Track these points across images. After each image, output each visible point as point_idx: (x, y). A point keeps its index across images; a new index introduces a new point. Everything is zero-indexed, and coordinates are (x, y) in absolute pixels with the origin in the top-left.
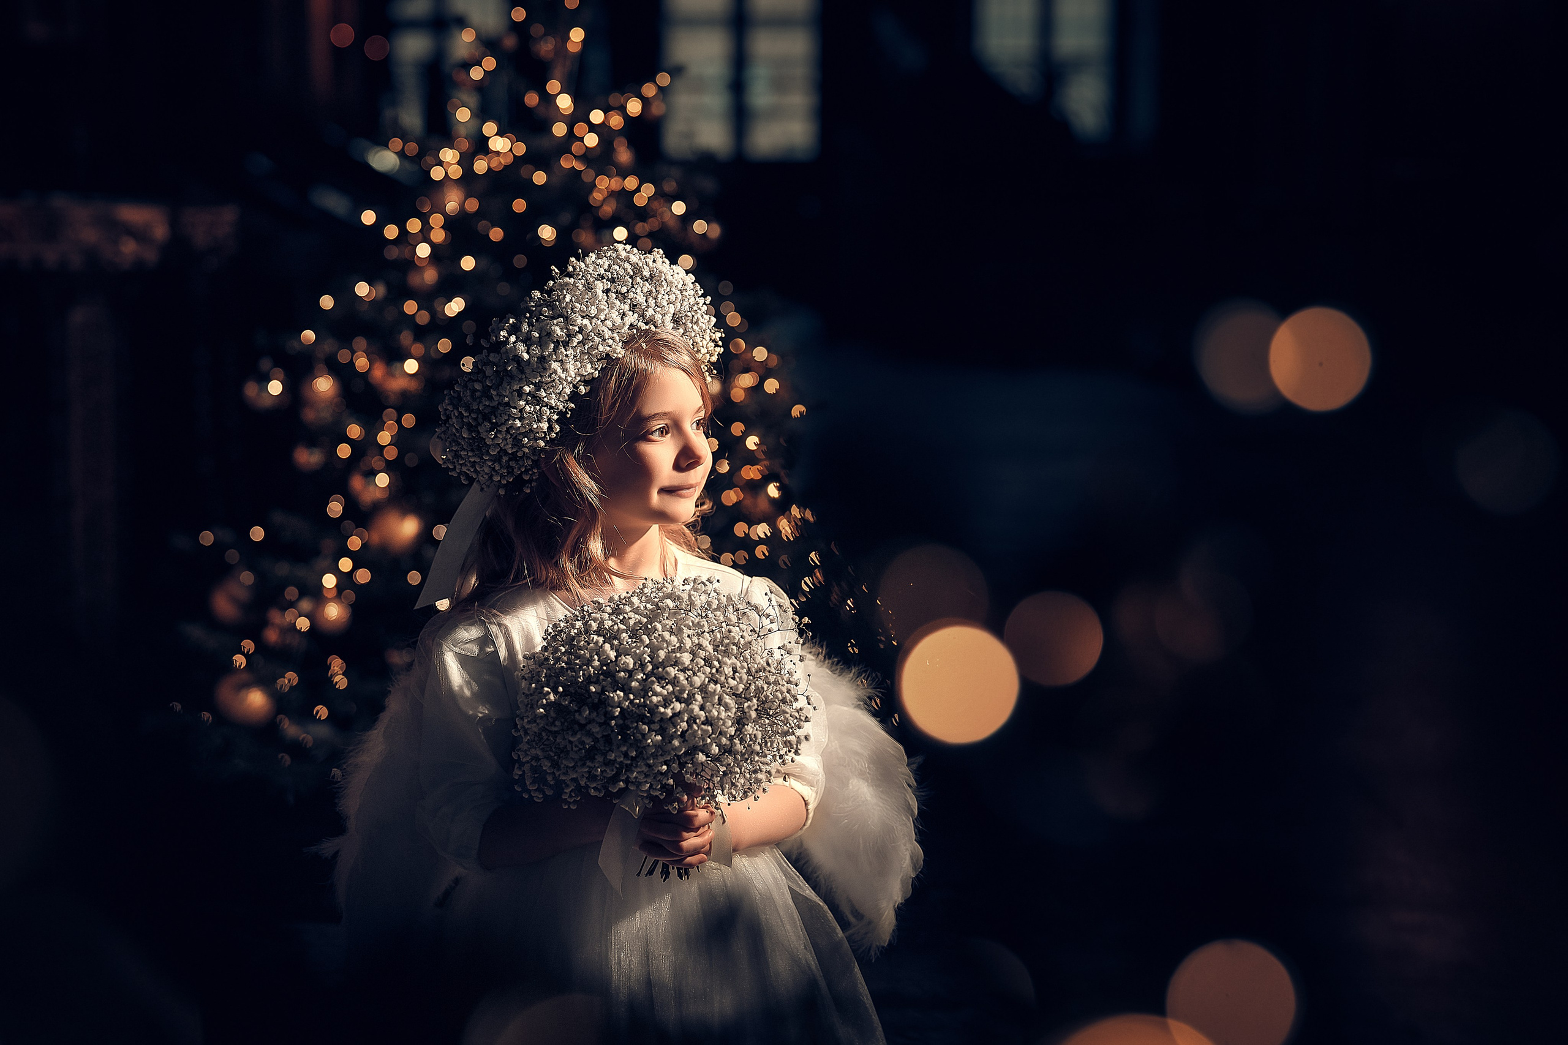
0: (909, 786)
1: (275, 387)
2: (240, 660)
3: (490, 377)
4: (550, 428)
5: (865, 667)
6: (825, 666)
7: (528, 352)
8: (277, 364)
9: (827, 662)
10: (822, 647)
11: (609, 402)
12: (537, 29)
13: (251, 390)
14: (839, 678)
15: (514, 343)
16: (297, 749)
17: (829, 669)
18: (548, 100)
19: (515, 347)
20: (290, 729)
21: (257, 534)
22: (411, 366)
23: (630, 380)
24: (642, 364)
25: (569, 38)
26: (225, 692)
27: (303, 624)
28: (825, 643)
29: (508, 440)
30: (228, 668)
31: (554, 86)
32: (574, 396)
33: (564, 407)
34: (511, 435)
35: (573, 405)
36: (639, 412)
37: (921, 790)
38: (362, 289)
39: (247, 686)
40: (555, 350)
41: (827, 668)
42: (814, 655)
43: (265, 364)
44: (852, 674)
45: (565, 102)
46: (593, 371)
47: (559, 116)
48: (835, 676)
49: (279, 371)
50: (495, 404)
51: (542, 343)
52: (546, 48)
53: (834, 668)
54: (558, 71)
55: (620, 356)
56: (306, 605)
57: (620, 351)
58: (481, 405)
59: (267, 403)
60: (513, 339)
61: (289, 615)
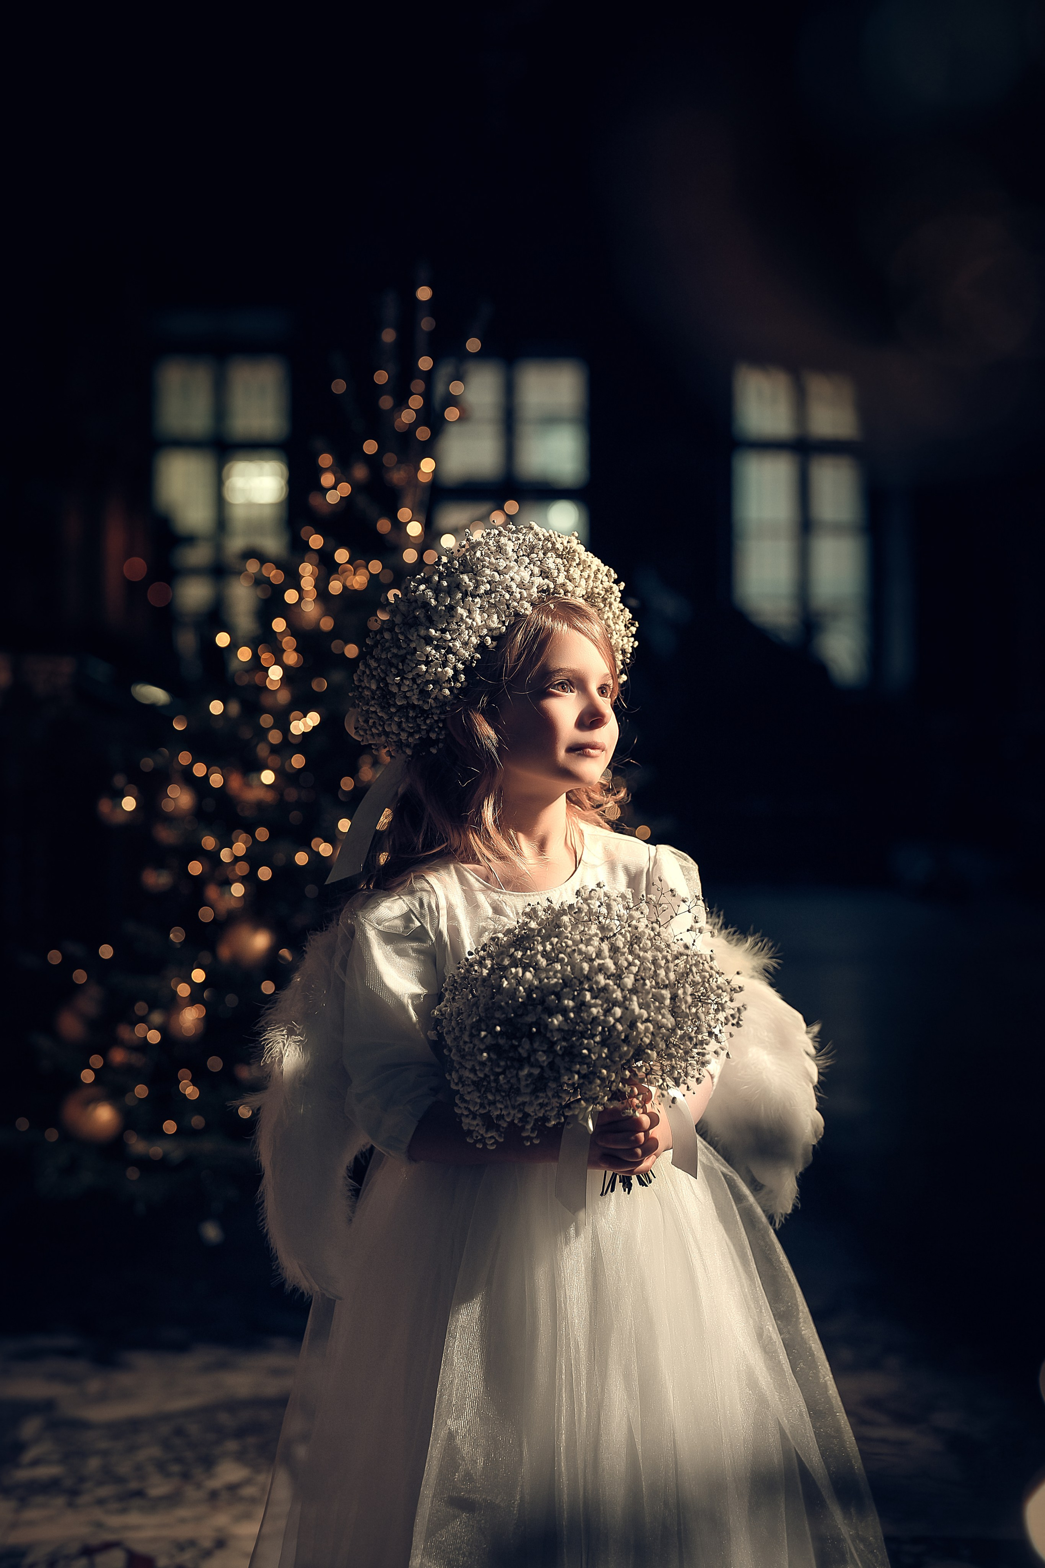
0: (808, 1054)
1: (129, 804)
2: (87, 1076)
3: (398, 625)
4: (455, 677)
5: (761, 937)
6: (721, 936)
7: (436, 600)
8: (130, 781)
9: (723, 931)
10: (719, 917)
11: (515, 652)
12: (389, 459)
13: (105, 806)
14: (735, 948)
15: (423, 591)
16: (146, 1164)
17: (725, 939)
18: (400, 527)
19: (424, 593)
20: (138, 1145)
21: (106, 952)
22: (268, 777)
23: (536, 635)
24: (549, 622)
25: (420, 468)
26: (72, 1111)
27: (154, 1037)
28: (722, 913)
29: (415, 691)
30: (77, 1083)
31: (404, 513)
32: (481, 647)
33: (469, 655)
34: (418, 685)
35: (478, 656)
36: (545, 667)
37: (818, 1058)
38: (216, 707)
39: (95, 1101)
40: (463, 599)
41: (723, 938)
42: (711, 925)
43: (119, 780)
44: (747, 945)
45: (414, 529)
46: (500, 626)
47: (408, 542)
48: (731, 946)
49: (133, 788)
50: (402, 652)
51: (450, 592)
52: (397, 476)
53: (730, 938)
54: (409, 499)
55: (528, 613)
56: (157, 1018)
57: (527, 609)
58: (389, 654)
59: (119, 819)
60: (422, 587)
61: (140, 1030)
